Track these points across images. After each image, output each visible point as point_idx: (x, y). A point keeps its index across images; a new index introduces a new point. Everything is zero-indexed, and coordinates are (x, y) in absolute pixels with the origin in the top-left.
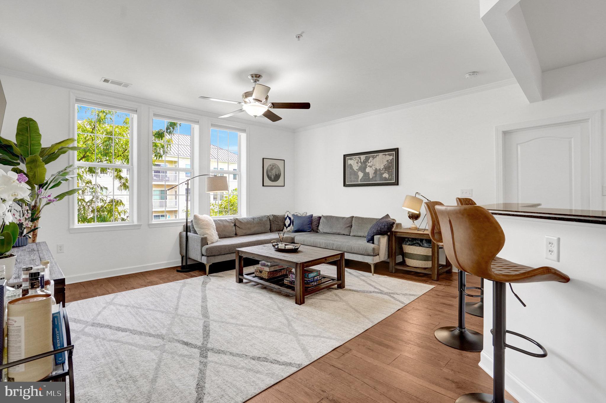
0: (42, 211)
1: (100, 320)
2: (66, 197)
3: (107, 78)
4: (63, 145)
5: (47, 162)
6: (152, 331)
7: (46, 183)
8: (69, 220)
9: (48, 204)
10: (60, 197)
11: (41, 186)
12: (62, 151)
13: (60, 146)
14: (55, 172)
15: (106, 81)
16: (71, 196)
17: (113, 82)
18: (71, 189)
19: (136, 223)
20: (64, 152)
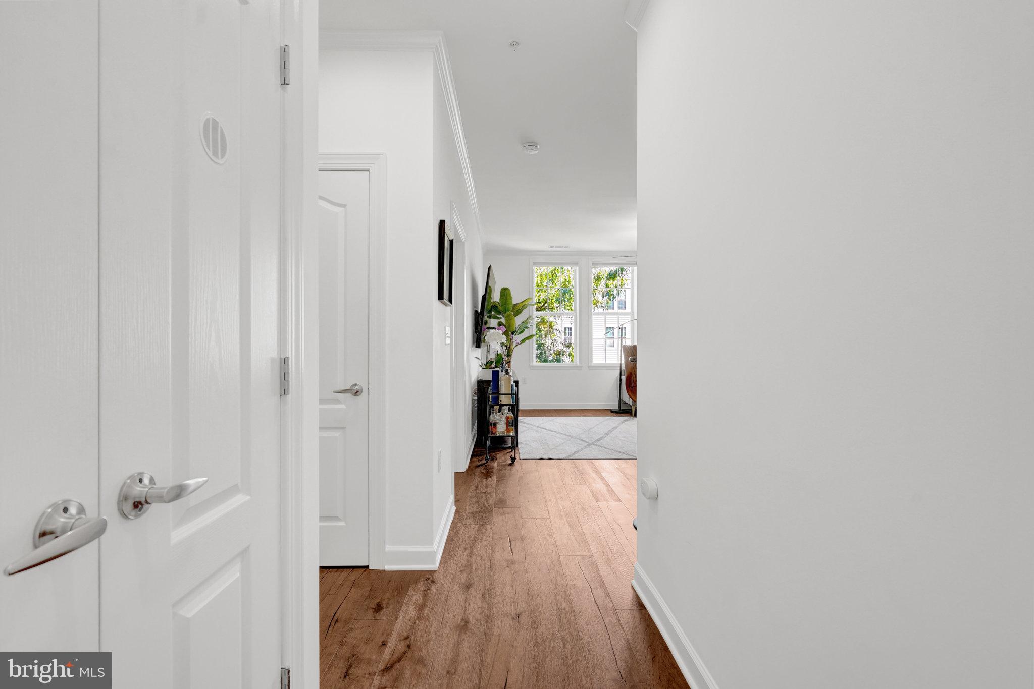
0: (514, 351)
1: (542, 426)
2: (527, 341)
3: (552, 245)
4: (525, 303)
5: (516, 315)
6: (568, 434)
7: (516, 331)
8: (530, 360)
9: (517, 345)
10: (523, 341)
11: (513, 333)
12: (524, 307)
13: (523, 304)
14: (520, 323)
15: (551, 247)
16: (531, 340)
17: (556, 247)
18: (531, 334)
19: (578, 365)
20: (526, 308)
